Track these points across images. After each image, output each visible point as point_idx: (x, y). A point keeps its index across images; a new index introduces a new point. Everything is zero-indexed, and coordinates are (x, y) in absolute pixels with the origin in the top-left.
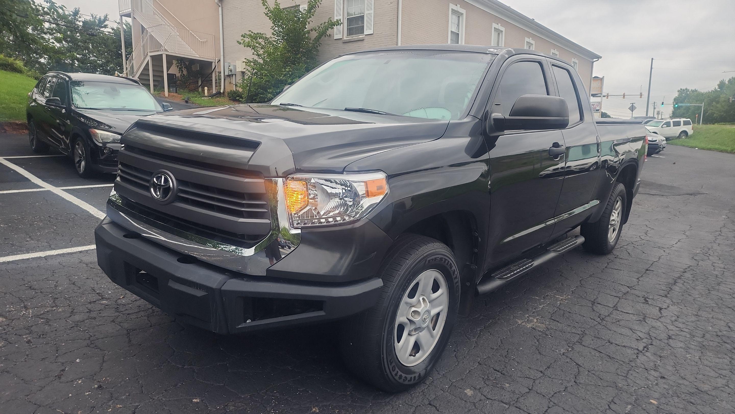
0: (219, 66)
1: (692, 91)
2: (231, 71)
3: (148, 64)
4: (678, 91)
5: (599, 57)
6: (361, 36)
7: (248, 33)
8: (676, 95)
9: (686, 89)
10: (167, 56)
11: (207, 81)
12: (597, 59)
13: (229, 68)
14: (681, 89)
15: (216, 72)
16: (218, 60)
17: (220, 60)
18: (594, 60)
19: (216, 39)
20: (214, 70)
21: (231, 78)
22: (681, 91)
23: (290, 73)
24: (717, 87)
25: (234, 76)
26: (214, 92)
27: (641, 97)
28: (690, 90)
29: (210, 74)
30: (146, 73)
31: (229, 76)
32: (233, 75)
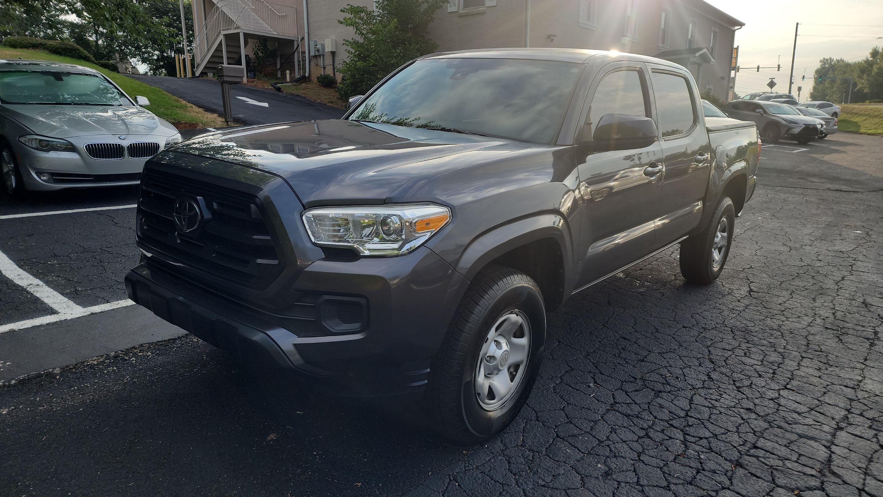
0: (303, 45)
1: (838, 61)
2: (318, 51)
3: (220, 44)
4: (821, 61)
5: (741, 25)
6: (481, 9)
7: (348, 7)
8: (818, 65)
9: (831, 59)
10: (245, 34)
11: (288, 63)
12: (739, 27)
13: (315, 48)
14: (824, 59)
15: (298, 52)
16: (302, 38)
17: (303, 38)
18: (736, 28)
19: (298, 12)
20: (296, 50)
21: (318, 58)
22: (824, 62)
23: (402, 54)
24: (869, 56)
25: (322, 57)
26: (297, 76)
27: (779, 70)
28: (835, 60)
29: (292, 54)
30: (218, 54)
31: (315, 57)
32: (320, 56)
